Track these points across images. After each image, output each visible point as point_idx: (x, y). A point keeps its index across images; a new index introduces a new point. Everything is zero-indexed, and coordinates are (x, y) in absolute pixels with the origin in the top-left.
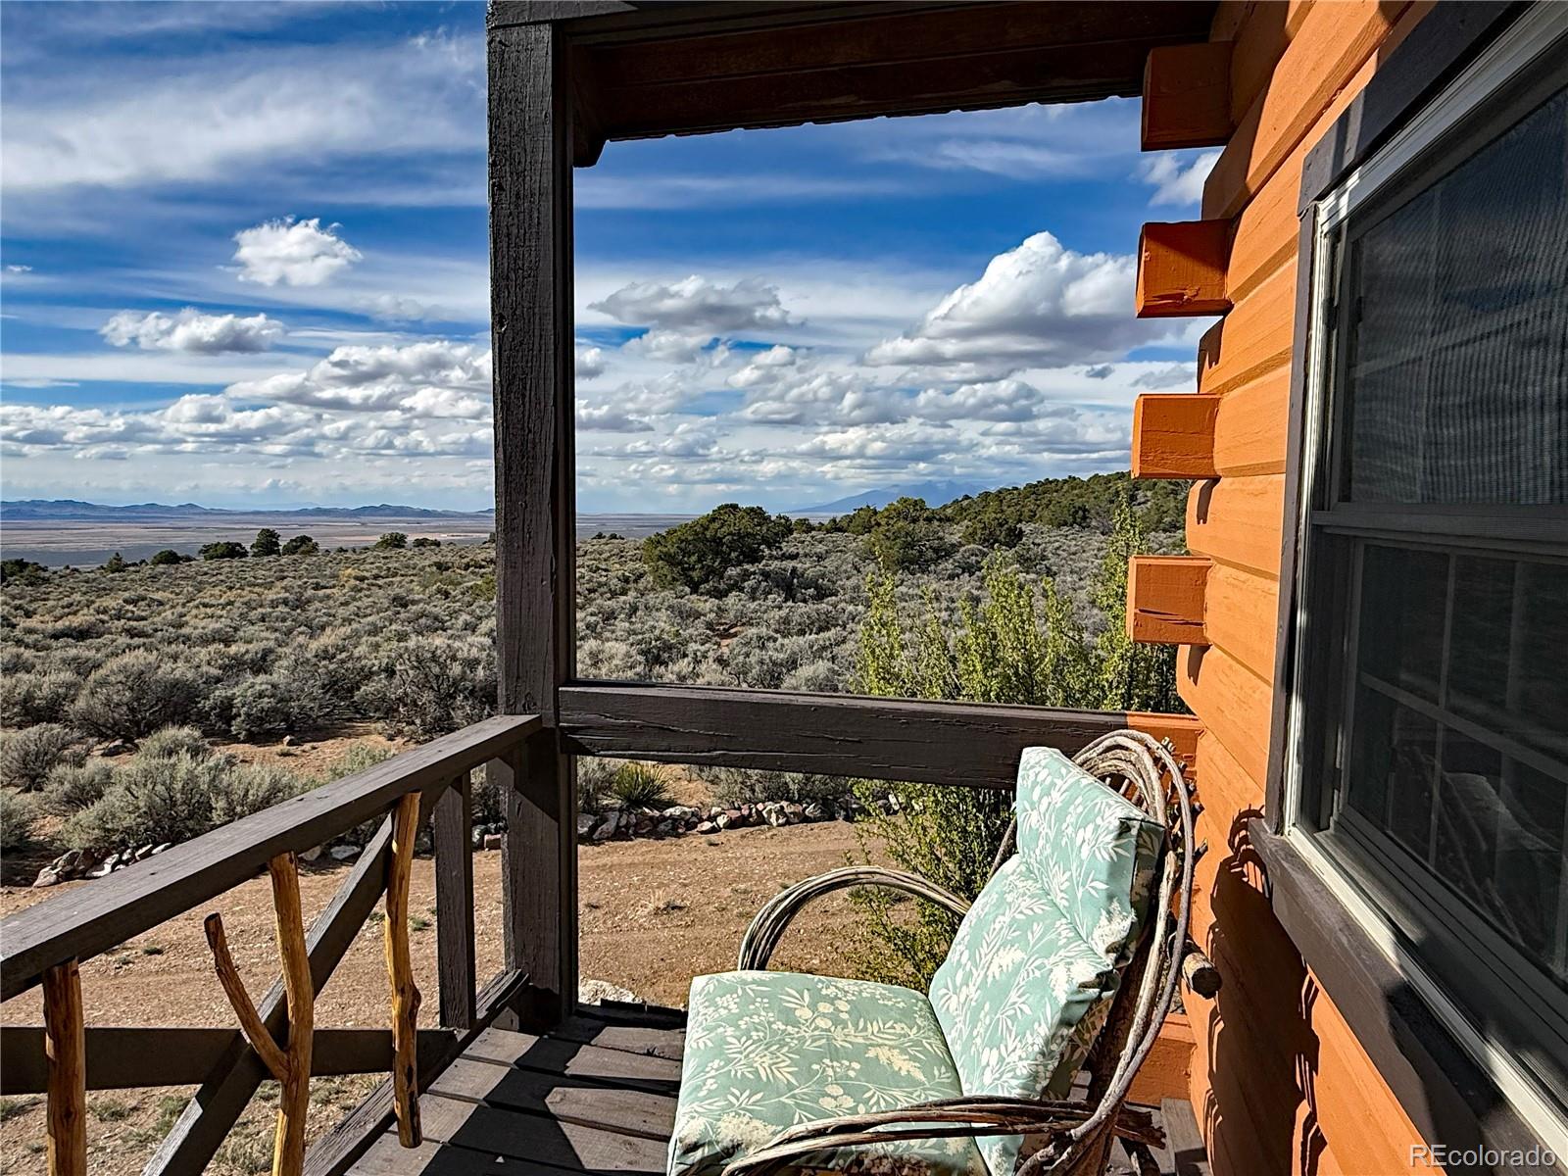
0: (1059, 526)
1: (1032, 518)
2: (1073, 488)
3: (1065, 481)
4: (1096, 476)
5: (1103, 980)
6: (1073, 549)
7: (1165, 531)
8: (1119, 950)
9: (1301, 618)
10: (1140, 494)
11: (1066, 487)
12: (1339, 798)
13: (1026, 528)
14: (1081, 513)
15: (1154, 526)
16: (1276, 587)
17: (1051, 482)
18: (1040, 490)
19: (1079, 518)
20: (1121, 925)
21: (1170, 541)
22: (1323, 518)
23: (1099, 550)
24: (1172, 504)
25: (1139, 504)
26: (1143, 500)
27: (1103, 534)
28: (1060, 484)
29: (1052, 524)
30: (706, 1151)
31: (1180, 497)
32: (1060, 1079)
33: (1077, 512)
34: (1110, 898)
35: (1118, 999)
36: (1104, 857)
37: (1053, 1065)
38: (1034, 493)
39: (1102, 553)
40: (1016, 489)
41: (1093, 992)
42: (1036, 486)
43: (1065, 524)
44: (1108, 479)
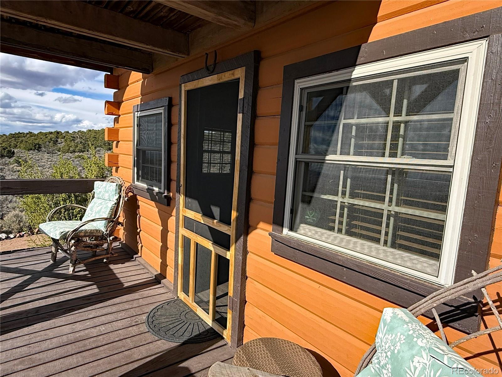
0: (29, 150)
1: (16, 146)
2: (31, 136)
3: (27, 134)
4: (40, 132)
5: (115, 204)
6: (38, 159)
7: (71, 153)
8: (117, 200)
9: (136, 158)
10: (59, 140)
11: (28, 136)
12: (140, 178)
13: (16, 150)
14: (37, 146)
15: (66, 151)
16: (132, 157)
17: (21, 133)
18: (17, 136)
19: (38, 148)
20: (117, 196)
21: (74, 156)
22: (138, 147)
23: (48, 159)
24: (73, 144)
25: (59, 143)
26: (60, 142)
27: (48, 153)
28: (26, 134)
29: (25, 149)
30: (64, 233)
31: (76, 142)
32: (111, 216)
33: (36, 145)
34: (116, 193)
35: (117, 206)
36: (114, 189)
37: (110, 215)
38: (13, 137)
39: (49, 160)
40: (5, 135)
41: (114, 205)
42: (14, 135)
43: (31, 149)
44: (46, 134)
